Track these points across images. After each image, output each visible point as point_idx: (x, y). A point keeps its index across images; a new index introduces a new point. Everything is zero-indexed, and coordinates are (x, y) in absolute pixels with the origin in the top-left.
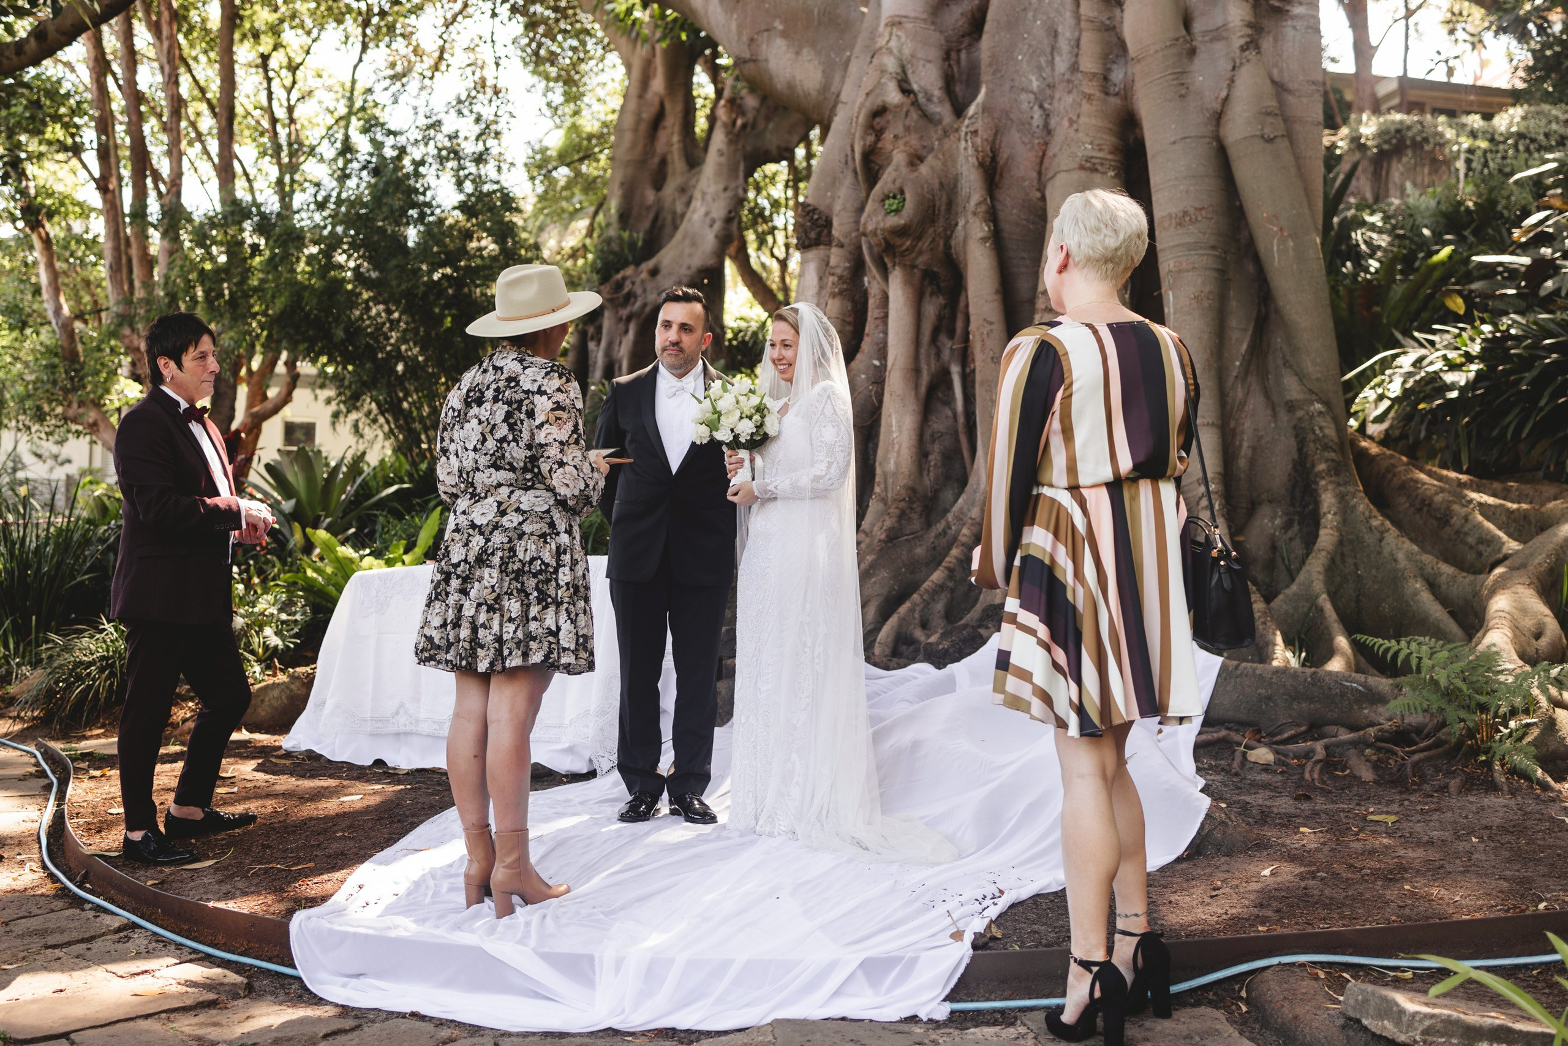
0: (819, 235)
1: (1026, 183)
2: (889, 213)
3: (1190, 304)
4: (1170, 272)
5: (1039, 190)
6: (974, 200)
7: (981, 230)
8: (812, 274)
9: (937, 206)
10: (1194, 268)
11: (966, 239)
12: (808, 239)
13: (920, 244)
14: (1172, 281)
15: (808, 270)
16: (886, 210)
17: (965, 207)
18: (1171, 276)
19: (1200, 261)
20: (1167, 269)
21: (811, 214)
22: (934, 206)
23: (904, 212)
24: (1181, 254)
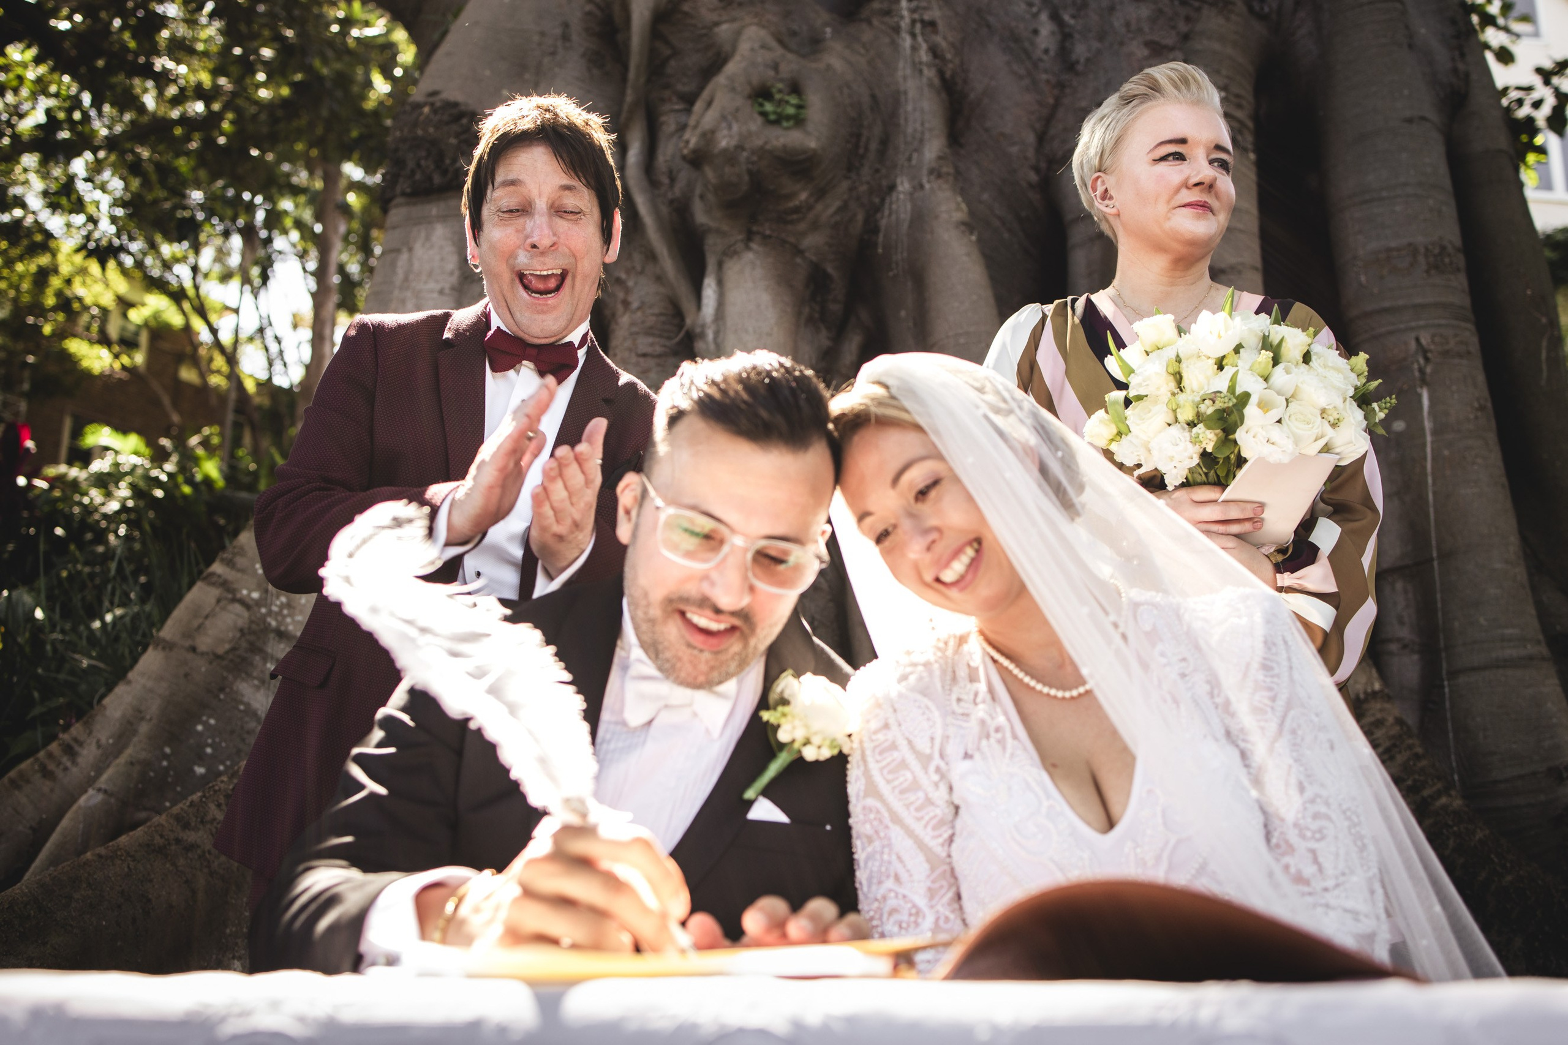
3: (1476, 418)
4: (1425, 352)
5: (1036, 169)
6: (933, 149)
7: (958, 209)
8: (441, 248)
9: (864, 139)
10: (1469, 353)
11: (920, 219)
12: (445, 172)
13: (819, 207)
14: (1428, 370)
15: (428, 238)
16: (764, 114)
17: (909, 159)
18: (1427, 359)
19: (1473, 342)
20: (1413, 345)
21: (465, 121)
22: (859, 136)
23: (810, 127)
24: (1443, 322)
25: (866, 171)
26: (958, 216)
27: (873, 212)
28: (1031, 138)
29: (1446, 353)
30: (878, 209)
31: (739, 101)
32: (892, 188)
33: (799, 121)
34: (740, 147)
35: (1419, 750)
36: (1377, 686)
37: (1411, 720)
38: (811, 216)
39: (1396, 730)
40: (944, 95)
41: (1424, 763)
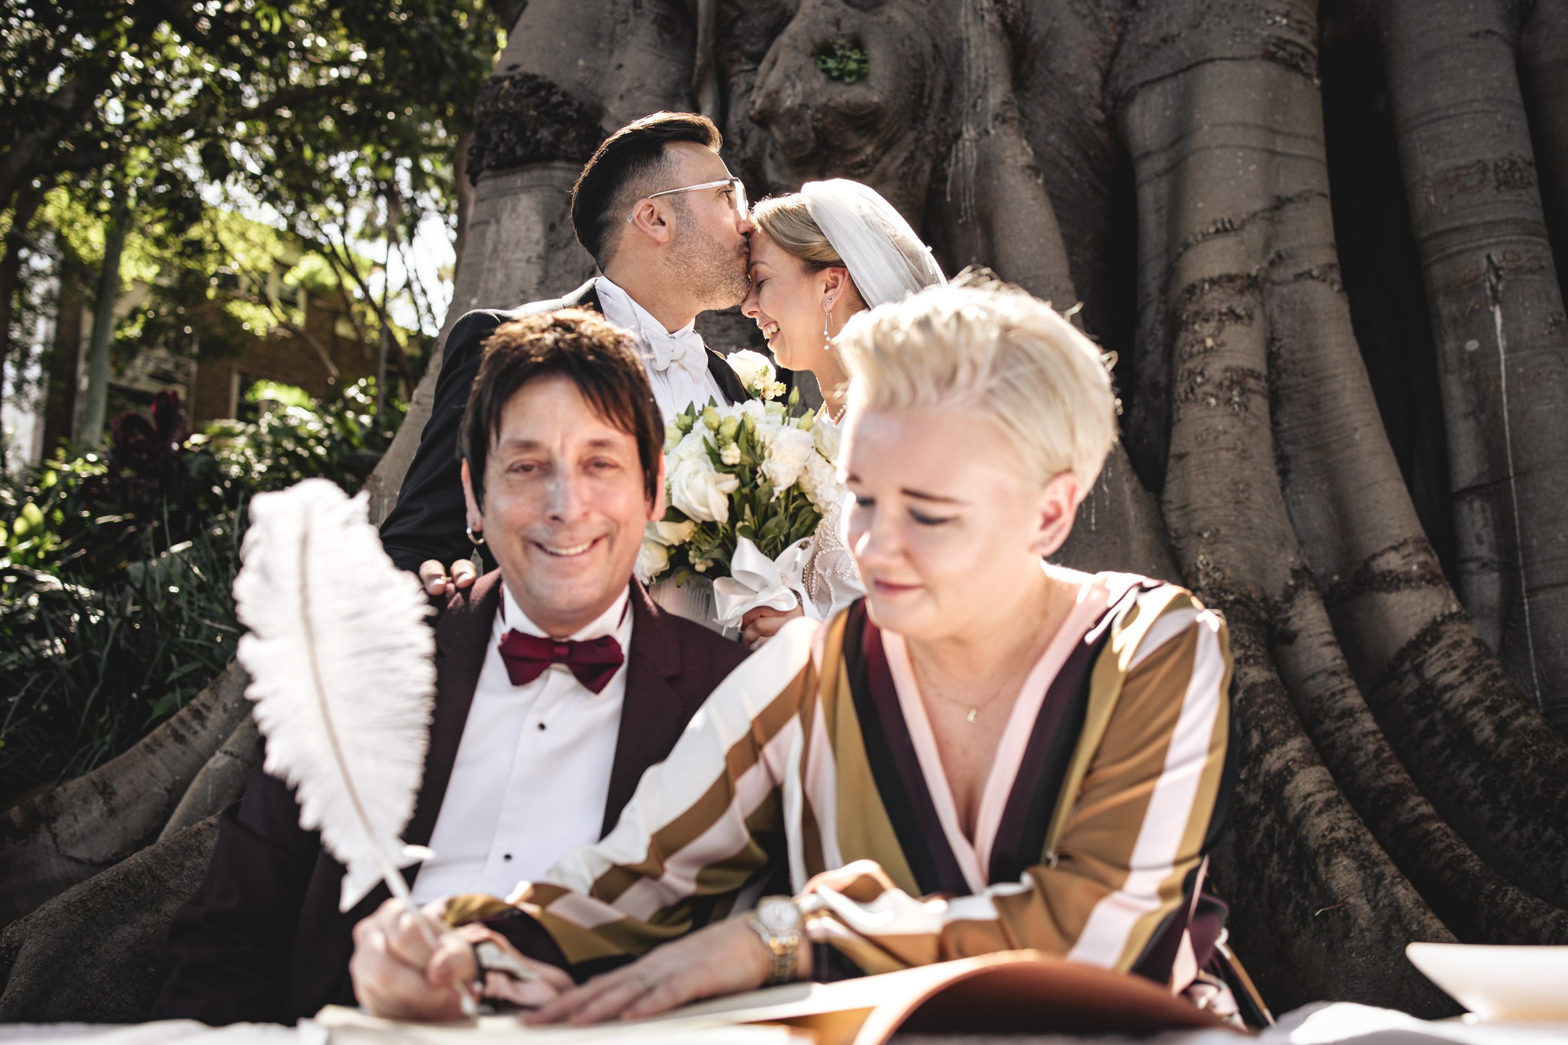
0: (558, 136)
1: (1080, 89)
2: (840, 77)
3: (1550, 333)
4: (1496, 270)
5: (1102, 107)
6: (997, 94)
7: (1024, 152)
8: (527, 217)
9: (927, 89)
10: (1542, 268)
11: (987, 165)
12: (526, 145)
13: (886, 159)
14: (1500, 288)
15: (514, 209)
16: (827, 71)
17: (974, 106)
18: (1499, 277)
19: (1547, 256)
20: (1484, 263)
21: (543, 93)
22: (922, 86)
23: (873, 82)
24: (1515, 238)
25: (931, 122)
26: (1023, 160)
27: (941, 160)
28: (1096, 77)
29: (1518, 270)
30: (946, 157)
31: (802, 60)
32: (958, 135)
33: (861, 76)
34: (804, 106)
35: (1498, 670)
36: (1454, 608)
37: (1492, 639)
38: (878, 168)
39: (1473, 651)
40: (1006, 40)
41: (1502, 683)
